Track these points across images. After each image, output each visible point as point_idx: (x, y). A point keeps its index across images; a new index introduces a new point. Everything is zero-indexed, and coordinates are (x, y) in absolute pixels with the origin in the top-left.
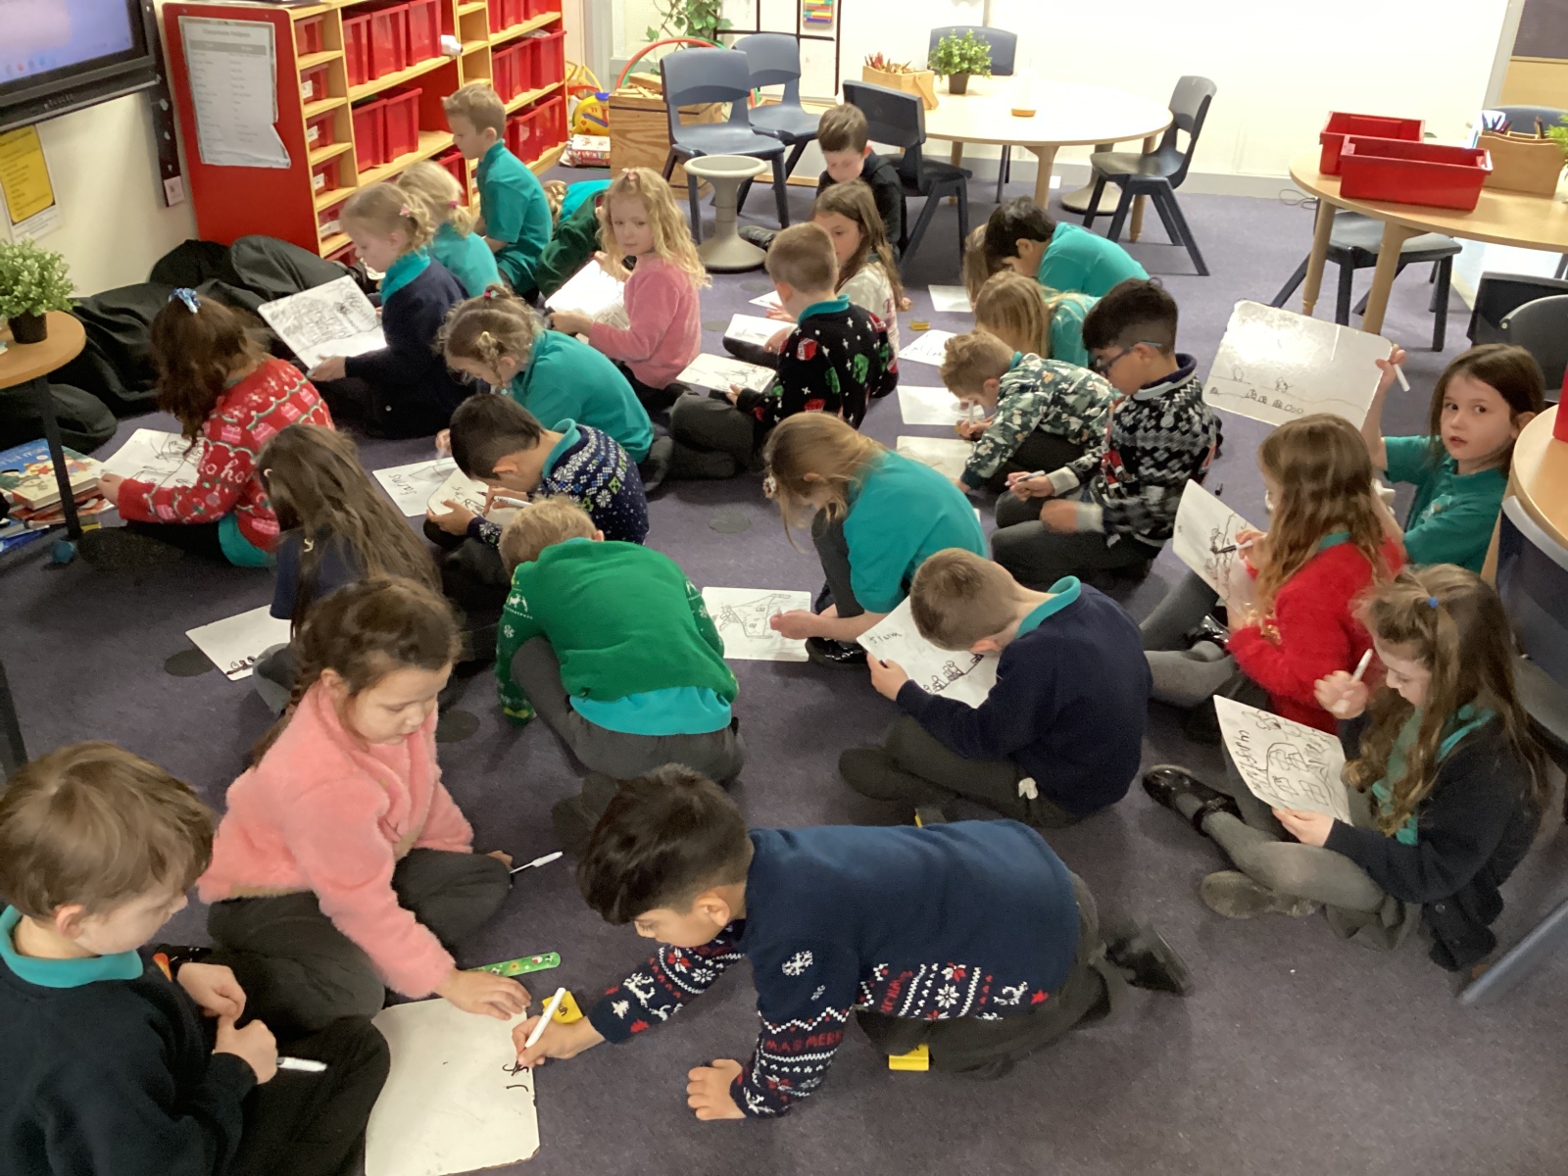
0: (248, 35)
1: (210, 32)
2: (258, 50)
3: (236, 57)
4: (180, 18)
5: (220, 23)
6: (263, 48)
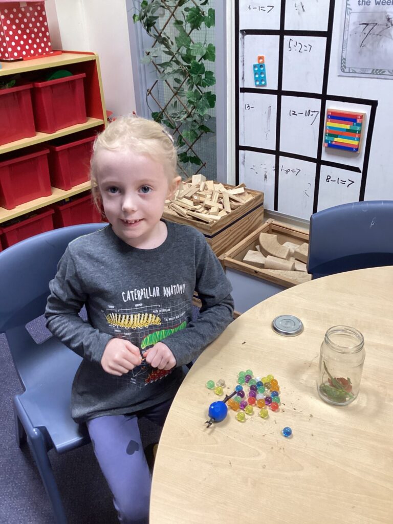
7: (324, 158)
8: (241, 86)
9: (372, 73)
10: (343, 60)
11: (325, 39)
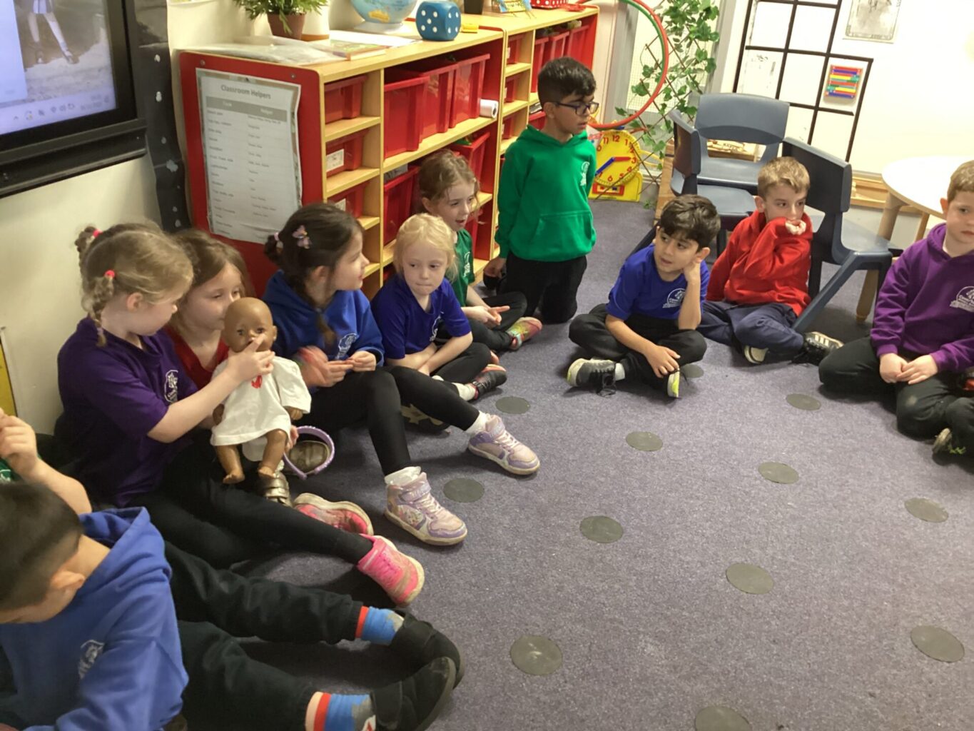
0: (269, 96)
1: (229, 89)
2: (278, 115)
3: (255, 121)
4: (198, 69)
5: (240, 79)
6: (285, 112)
7: (822, 105)
8: (747, 44)
9: (872, 38)
10: (849, 27)
11: (834, 11)
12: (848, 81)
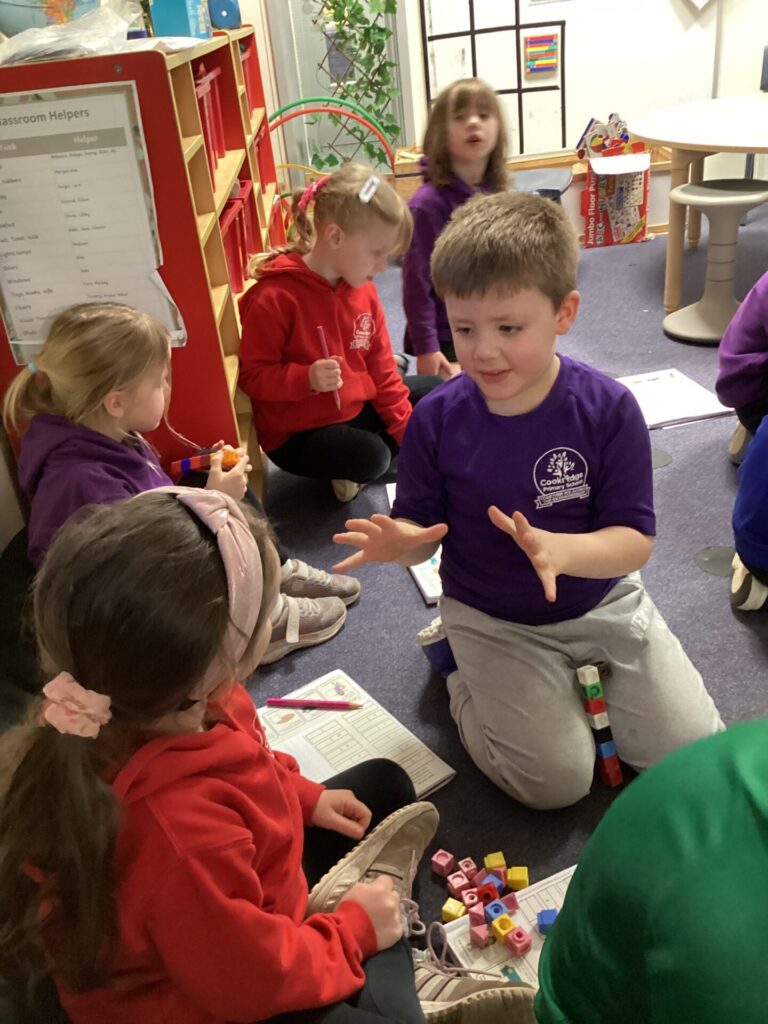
0: (84, 114)
2: (109, 138)
3: (66, 161)
5: (24, 100)
7: (525, 85)
8: (428, 34)
12: (546, 51)
